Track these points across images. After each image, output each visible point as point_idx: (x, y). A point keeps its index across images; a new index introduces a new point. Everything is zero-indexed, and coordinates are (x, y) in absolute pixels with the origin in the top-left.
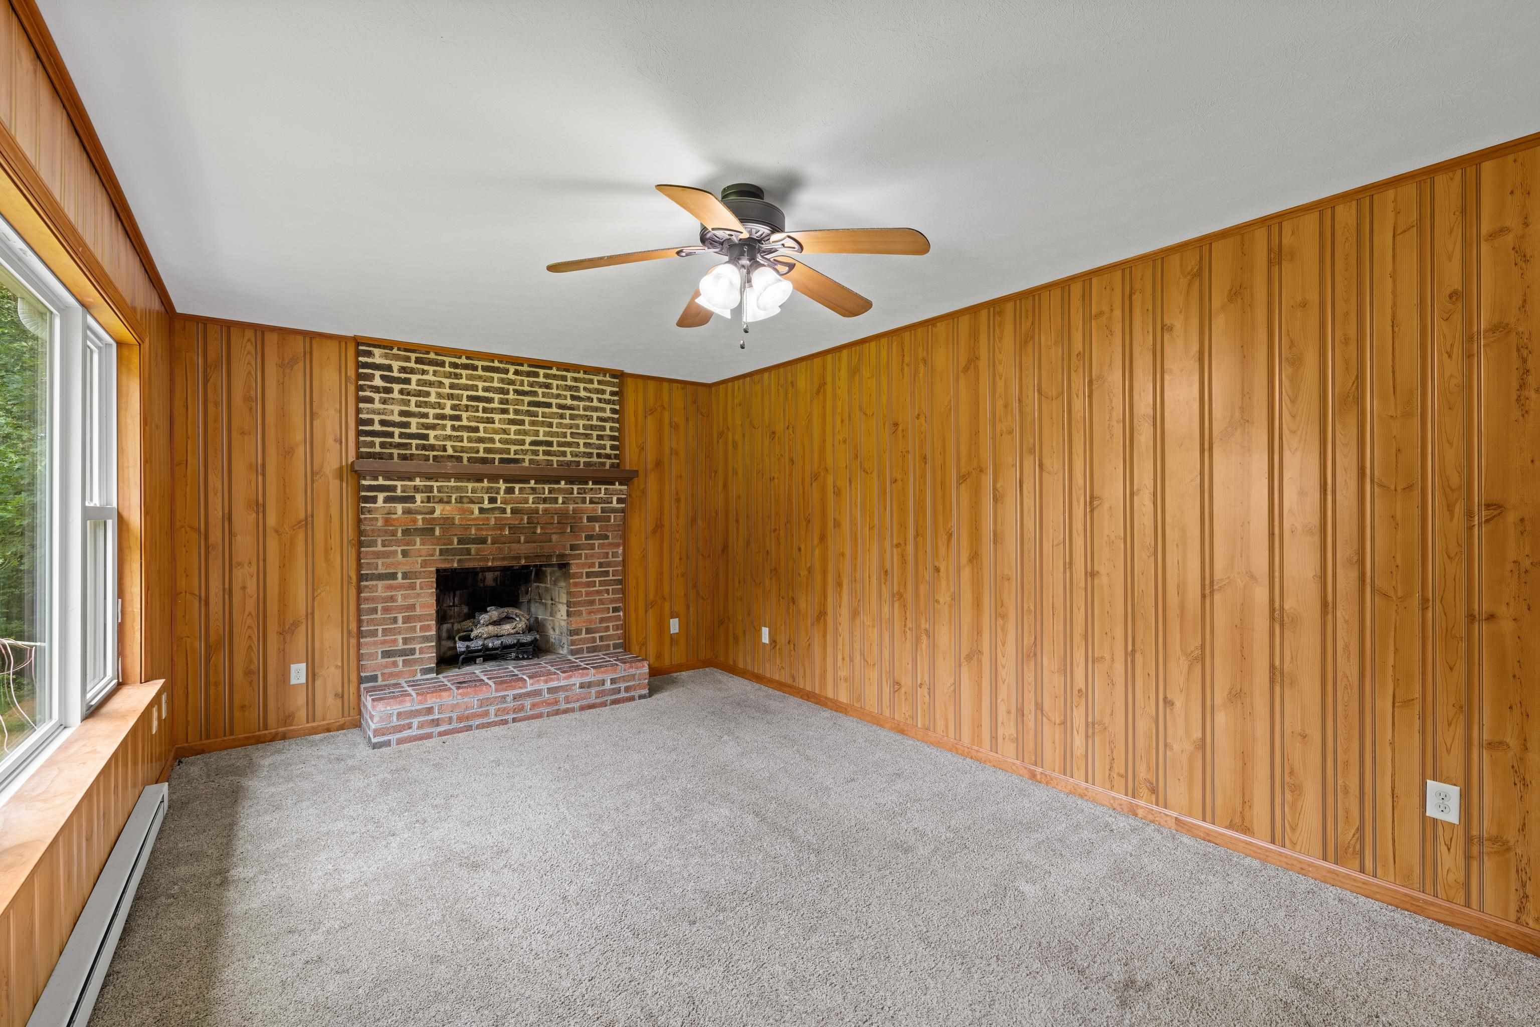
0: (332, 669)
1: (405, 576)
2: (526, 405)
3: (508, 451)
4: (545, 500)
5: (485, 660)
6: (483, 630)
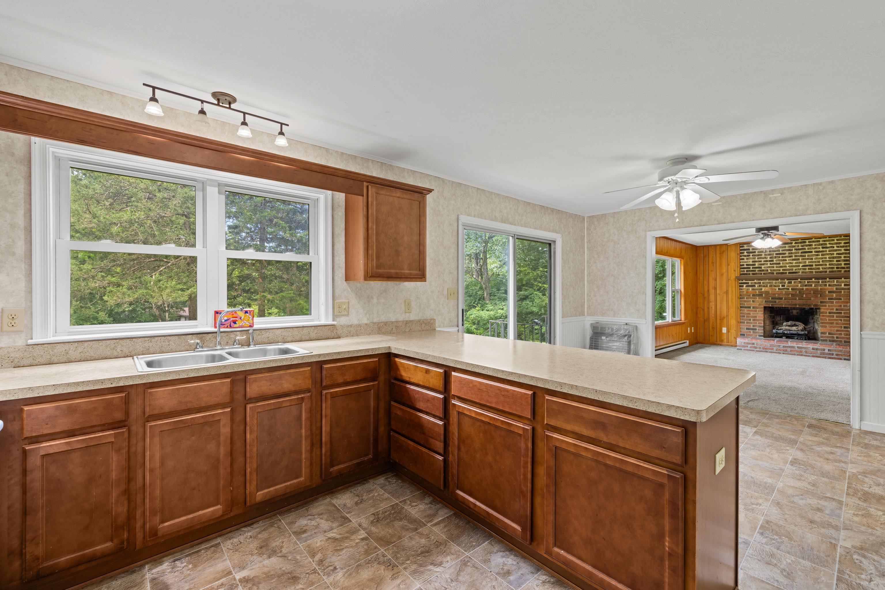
0: (733, 331)
1: (753, 308)
2: (800, 253)
3: (792, 270)
4: (806, 286)
5: (786, 338)
6: (784, 328)
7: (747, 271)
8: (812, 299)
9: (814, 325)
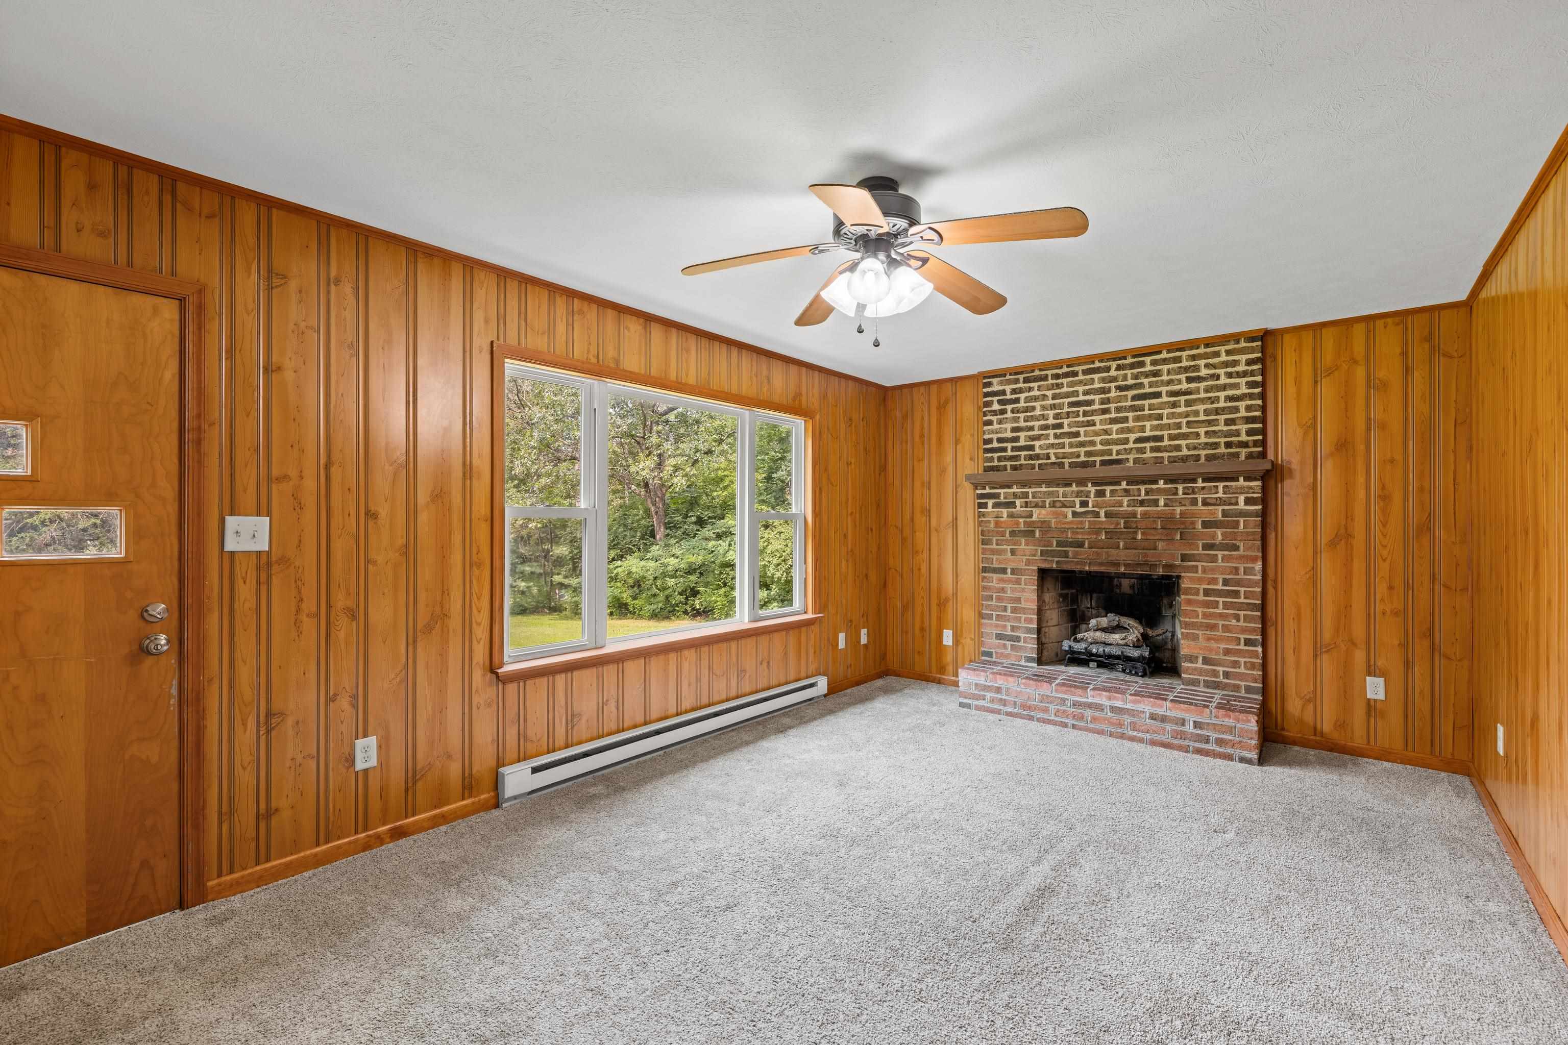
0: (968, 641)
1: (1013, 572)
2: (1129, 399)
3: (1110, 452)
6: (1090, 635)
7: (999, 459)
8: (1160, 545)
9: (1174, 626)
